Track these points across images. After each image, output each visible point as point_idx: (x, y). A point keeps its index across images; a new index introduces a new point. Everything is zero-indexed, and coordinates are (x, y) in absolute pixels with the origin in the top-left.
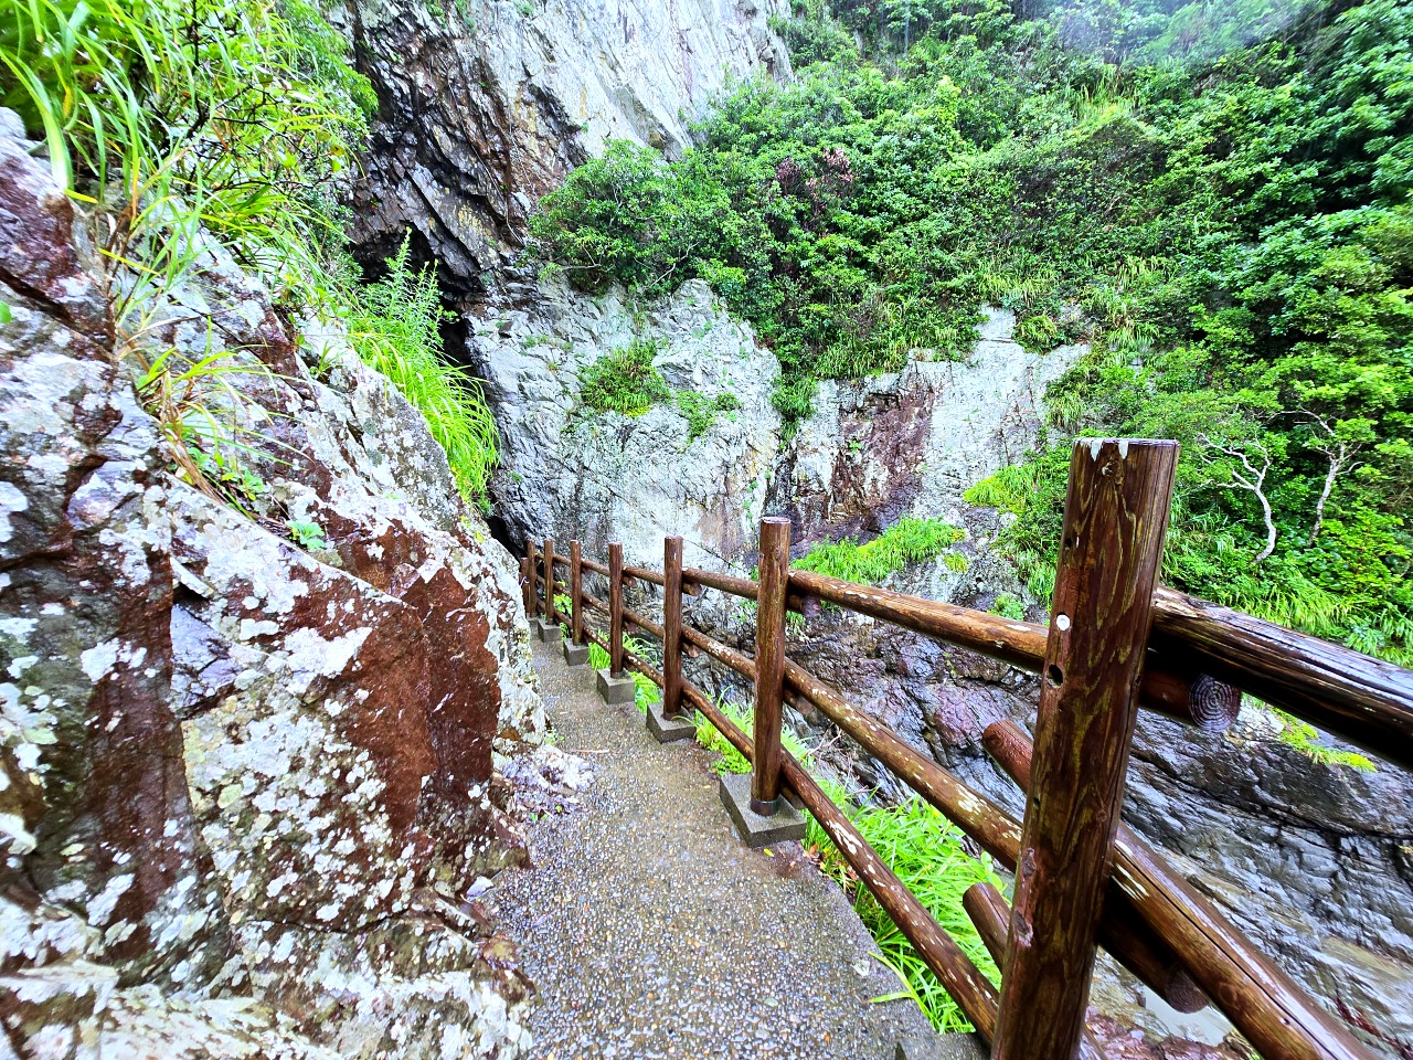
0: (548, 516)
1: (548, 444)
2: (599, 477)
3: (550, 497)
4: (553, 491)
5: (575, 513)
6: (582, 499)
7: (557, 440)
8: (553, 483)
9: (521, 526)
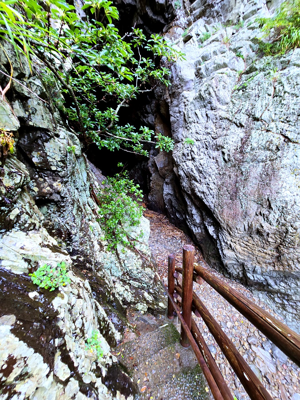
0: (211, 168)
1: (219, 106)
2: (272, 125)
3: (215, 154)
4: (218, 148)
5: (238, 164)
6: (248, 149)
7: (228, 100)
8: (220, 141)
9: (190, 177)
